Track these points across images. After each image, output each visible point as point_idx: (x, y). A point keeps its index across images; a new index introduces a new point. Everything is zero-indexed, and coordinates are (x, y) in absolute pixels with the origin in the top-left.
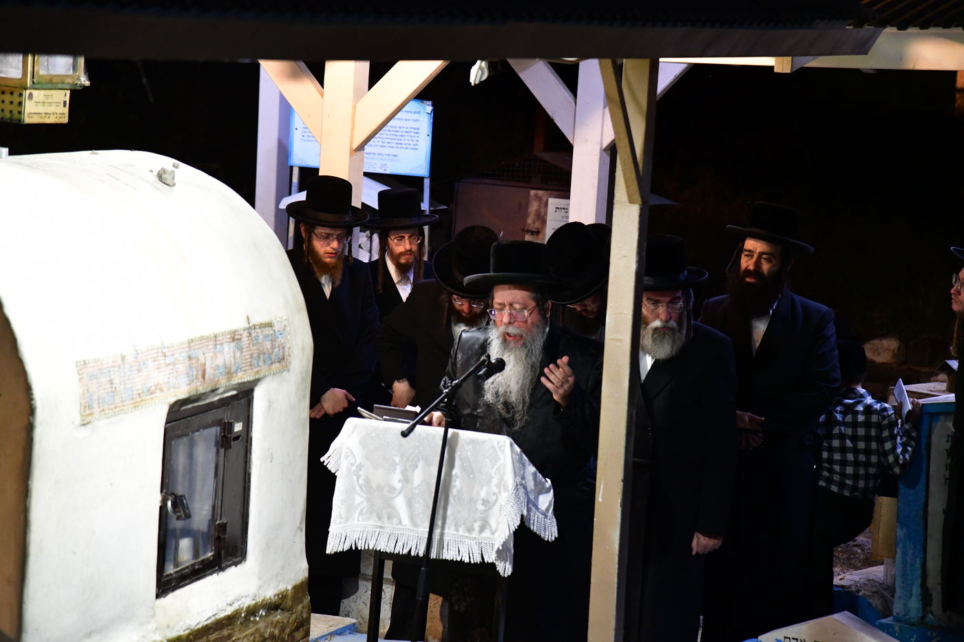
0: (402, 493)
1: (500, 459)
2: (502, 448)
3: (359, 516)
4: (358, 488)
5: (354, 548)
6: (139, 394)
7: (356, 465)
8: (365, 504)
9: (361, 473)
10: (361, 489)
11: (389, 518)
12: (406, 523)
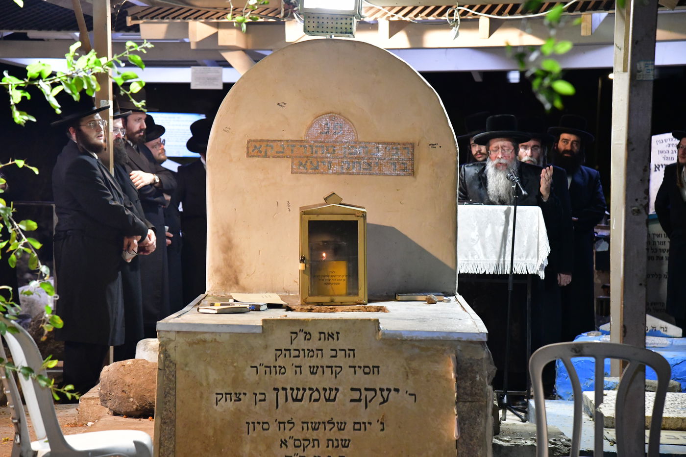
0: (479, 242)
11: (472, 256)
12: (482, 257)
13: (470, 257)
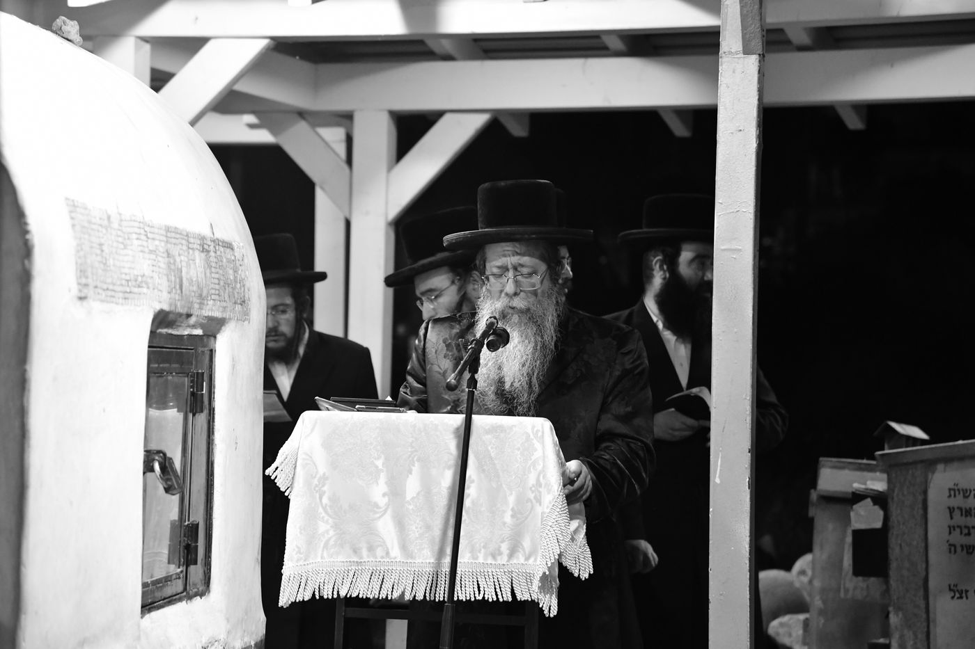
0: (389, 512)
1: (536, 450)
2: (540, 434)
3: (323, 551)
4: (321, 510)
5: (317, 597)
6: (128, 281)
7: (318, 476)
8: (331, 533)
9: (325, 488)
10: (326, 512)
11: (371, 549)
12: (396, 552)
13: (365, 552)
